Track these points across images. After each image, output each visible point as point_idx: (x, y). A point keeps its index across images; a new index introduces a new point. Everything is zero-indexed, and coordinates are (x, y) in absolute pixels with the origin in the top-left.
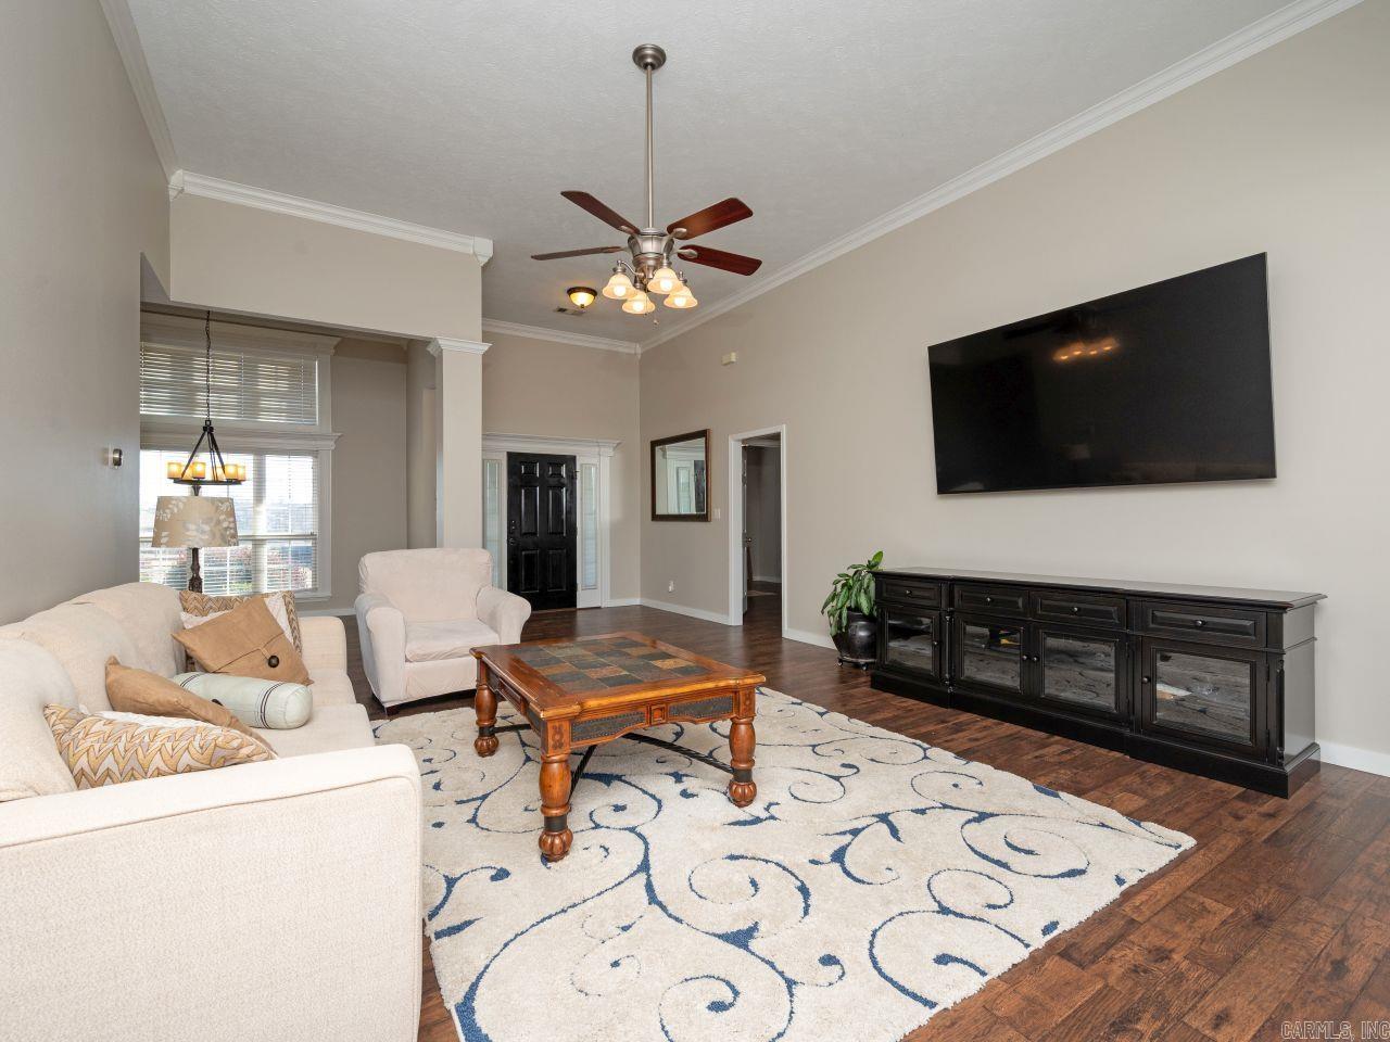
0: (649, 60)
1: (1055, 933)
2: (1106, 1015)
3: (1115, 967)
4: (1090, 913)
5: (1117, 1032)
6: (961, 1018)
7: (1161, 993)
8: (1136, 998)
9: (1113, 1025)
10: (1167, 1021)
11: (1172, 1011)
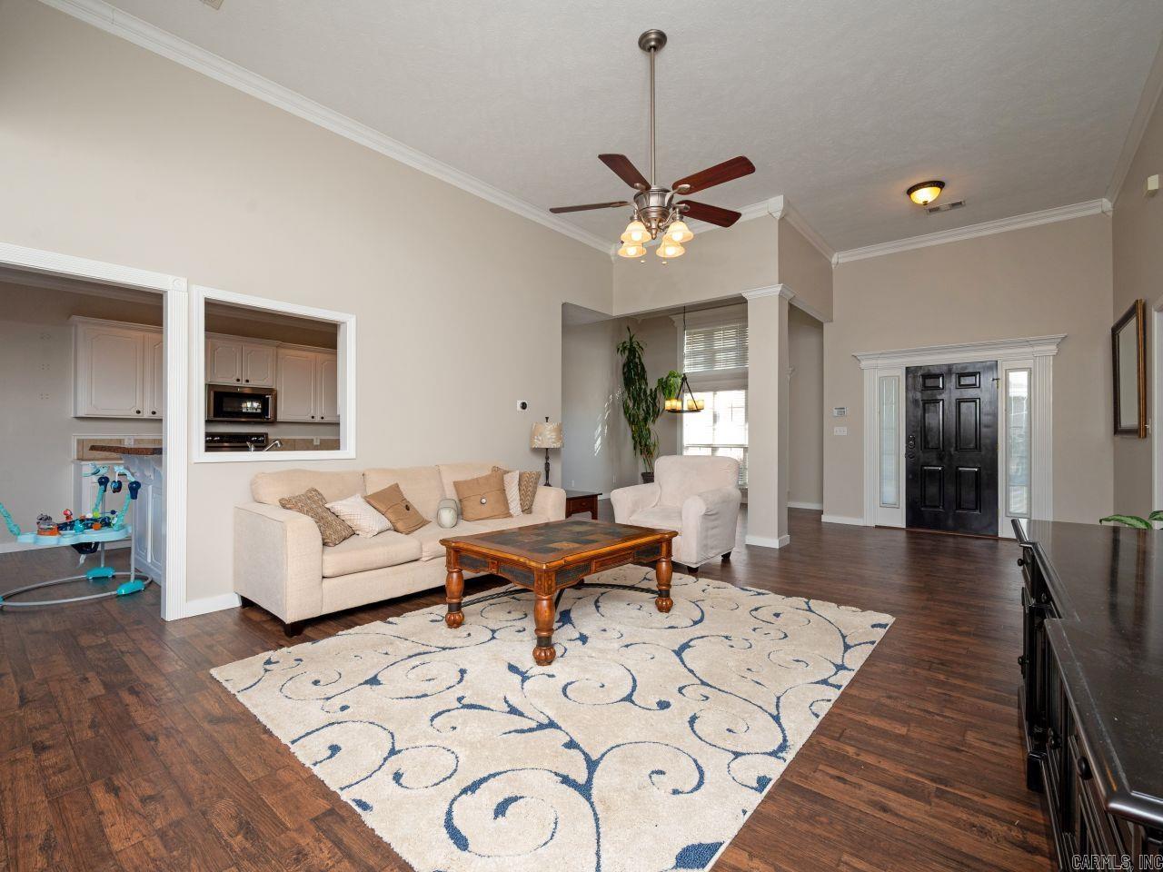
0: (653, 43)
1: (359, 810)
2: (258, 822)
3: (309, 840)
4: (386, 839)
5: (241, 823)
6: (282, 755)
7: (268, 862)
8: (268, 843)
9: (248, 823)
10: (237, 855)
11: (246, 862)
